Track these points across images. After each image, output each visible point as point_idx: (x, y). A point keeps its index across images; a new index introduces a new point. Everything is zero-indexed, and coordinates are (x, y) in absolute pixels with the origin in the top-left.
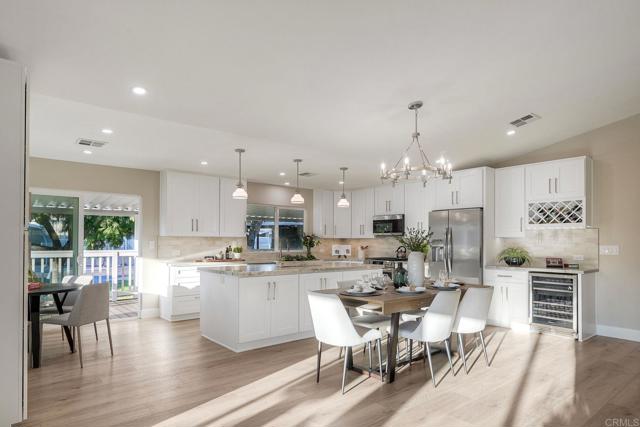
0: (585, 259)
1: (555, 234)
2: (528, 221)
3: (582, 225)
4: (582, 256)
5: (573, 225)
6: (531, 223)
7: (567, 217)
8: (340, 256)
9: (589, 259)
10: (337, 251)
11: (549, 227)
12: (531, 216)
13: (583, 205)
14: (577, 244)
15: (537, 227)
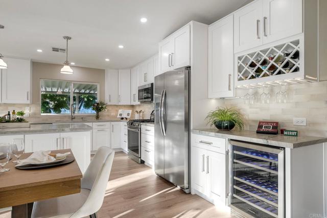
0: (309, 124)
1: (272, 90)
2: (236, 78)
3: (299, 76)
4: (304, 119)
5: (288, 77)
6: (240, 79)
7: (280, 67)
8: (122, 119)
9: (314, 124)
10: (121, 115)
11: (260, 82)
12: (240, 71)
13: (301, 48)
14: (297, 103)
15: (248, 84)
